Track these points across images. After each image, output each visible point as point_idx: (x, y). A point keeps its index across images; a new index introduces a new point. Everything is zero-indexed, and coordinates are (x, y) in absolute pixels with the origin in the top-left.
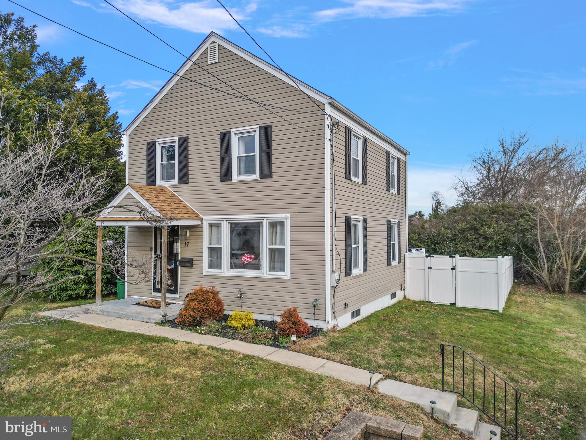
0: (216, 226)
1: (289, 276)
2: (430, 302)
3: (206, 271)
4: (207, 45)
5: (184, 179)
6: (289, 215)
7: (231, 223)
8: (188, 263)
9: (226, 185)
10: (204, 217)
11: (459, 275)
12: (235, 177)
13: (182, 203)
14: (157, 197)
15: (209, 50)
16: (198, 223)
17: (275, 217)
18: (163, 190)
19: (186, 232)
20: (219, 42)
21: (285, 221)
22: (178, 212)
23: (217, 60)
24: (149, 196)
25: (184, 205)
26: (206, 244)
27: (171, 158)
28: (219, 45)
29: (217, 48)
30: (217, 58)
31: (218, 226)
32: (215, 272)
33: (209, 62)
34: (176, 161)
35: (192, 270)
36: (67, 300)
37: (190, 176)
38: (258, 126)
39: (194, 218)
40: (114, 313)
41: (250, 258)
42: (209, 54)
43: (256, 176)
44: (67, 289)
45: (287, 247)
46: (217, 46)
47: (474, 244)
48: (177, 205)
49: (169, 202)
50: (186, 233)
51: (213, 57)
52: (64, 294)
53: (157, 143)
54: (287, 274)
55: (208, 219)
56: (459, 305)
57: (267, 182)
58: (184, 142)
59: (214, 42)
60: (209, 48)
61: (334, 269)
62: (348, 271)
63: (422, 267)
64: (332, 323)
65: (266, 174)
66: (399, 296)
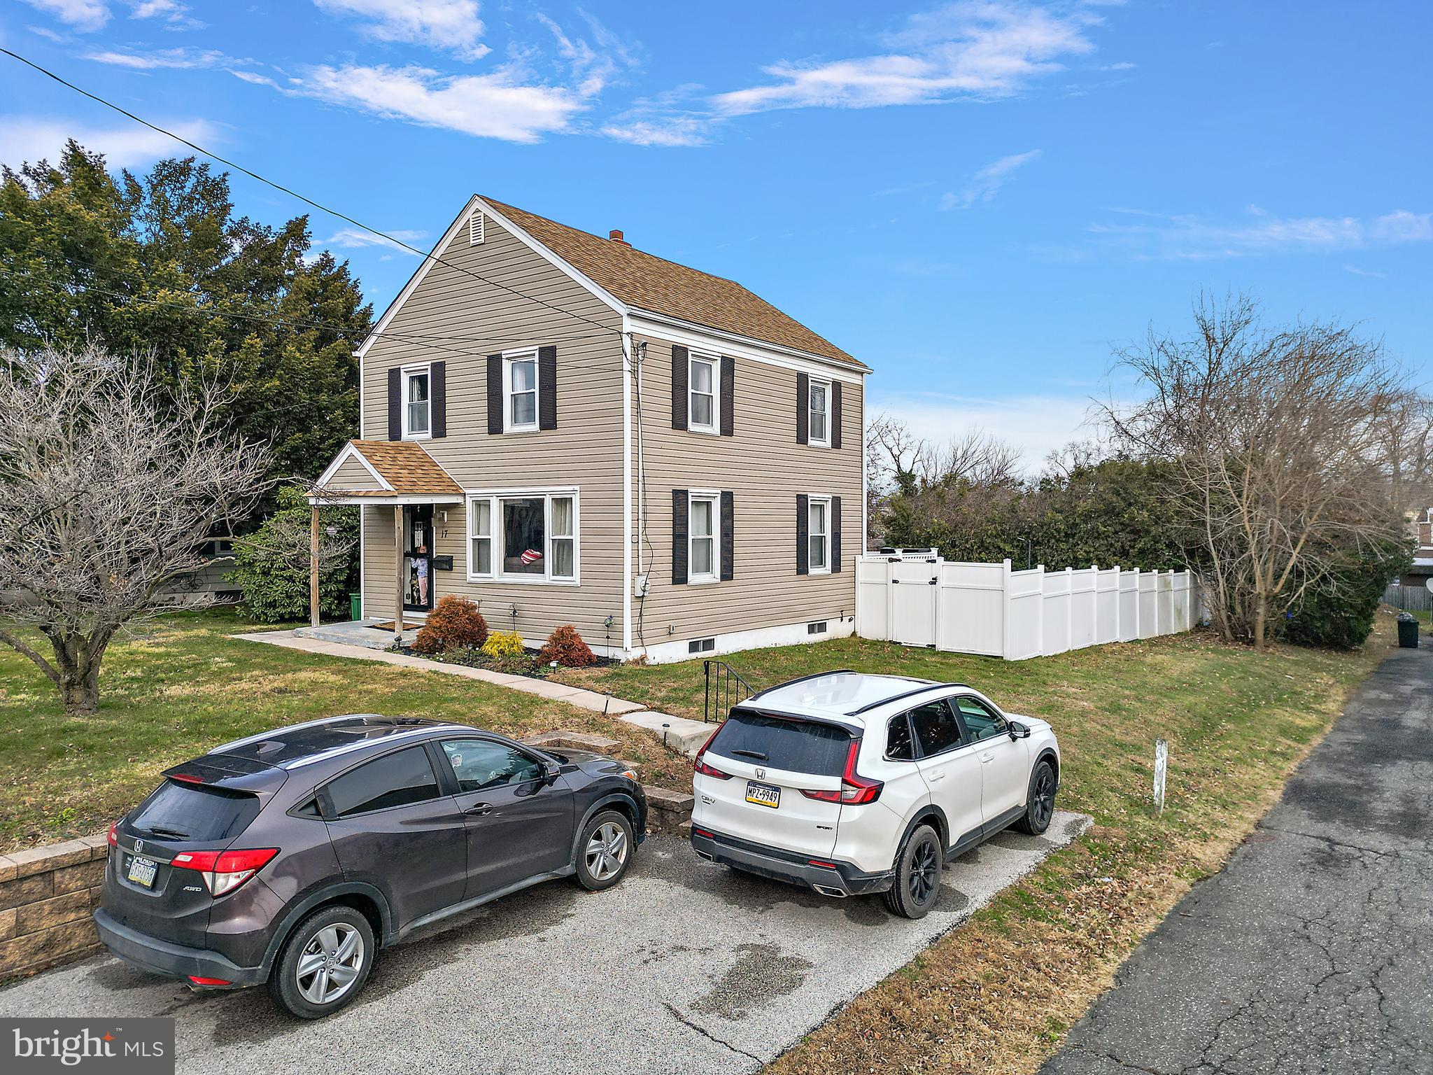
0: (483, 505)
1: (578, 583)
2: (895, 643)
3: (471, 575)
4: (469, 215)
5: (440, 431)
6: (577, 488)
7: (504, 500)
8: (447, 564)
9: (495, 440)
10: (467, 491)
11: (943, 596)
12: (508, 427)
13: (435, 468)
14: (394, 459)
15: (471, 223)
16: (459, 500)
17: (562, 490)
18: (408, 447)
19: (443, 514)
20: (487, 210)
21: (573, 496)
22: (424, 484)
23: (482, 240)
24: (380, 459)
25: (438, 472)
26: (470, 535)
27: (423, 395)
28: (485, 216)
29: (482, 221)
30: (483, 237)
31: (487, 505)
32: (481, 577)
33: (472, 242)
34: (429, 401)
35: (452, 575)
36: (276, 622)
37: (448, 426)
38: (537, 347)
39: (451, 492)
40: (333, 636)
41: (533, 556)
42: (471, 229)
43: (535, 427)
44: (276, 605)
45: (576, 538)
46: (482, 218)
47: (1112, 545)
48: (426, 472)
49: (413, 468)
50: (443, 516)
51: (477, 236)
52: (270, 612)
53: (402, 371)
54: (576, 578)
55: (474, 493)
56: (941, 647)
57: (549, 436)
58: (439, 368)
59: (478, 211)
60: (471, 220)
61: (641, 571)
62: (679, 577)
63: (883, 580)
64: (636, 653)
65: (549, 422)
66: (837, 629)
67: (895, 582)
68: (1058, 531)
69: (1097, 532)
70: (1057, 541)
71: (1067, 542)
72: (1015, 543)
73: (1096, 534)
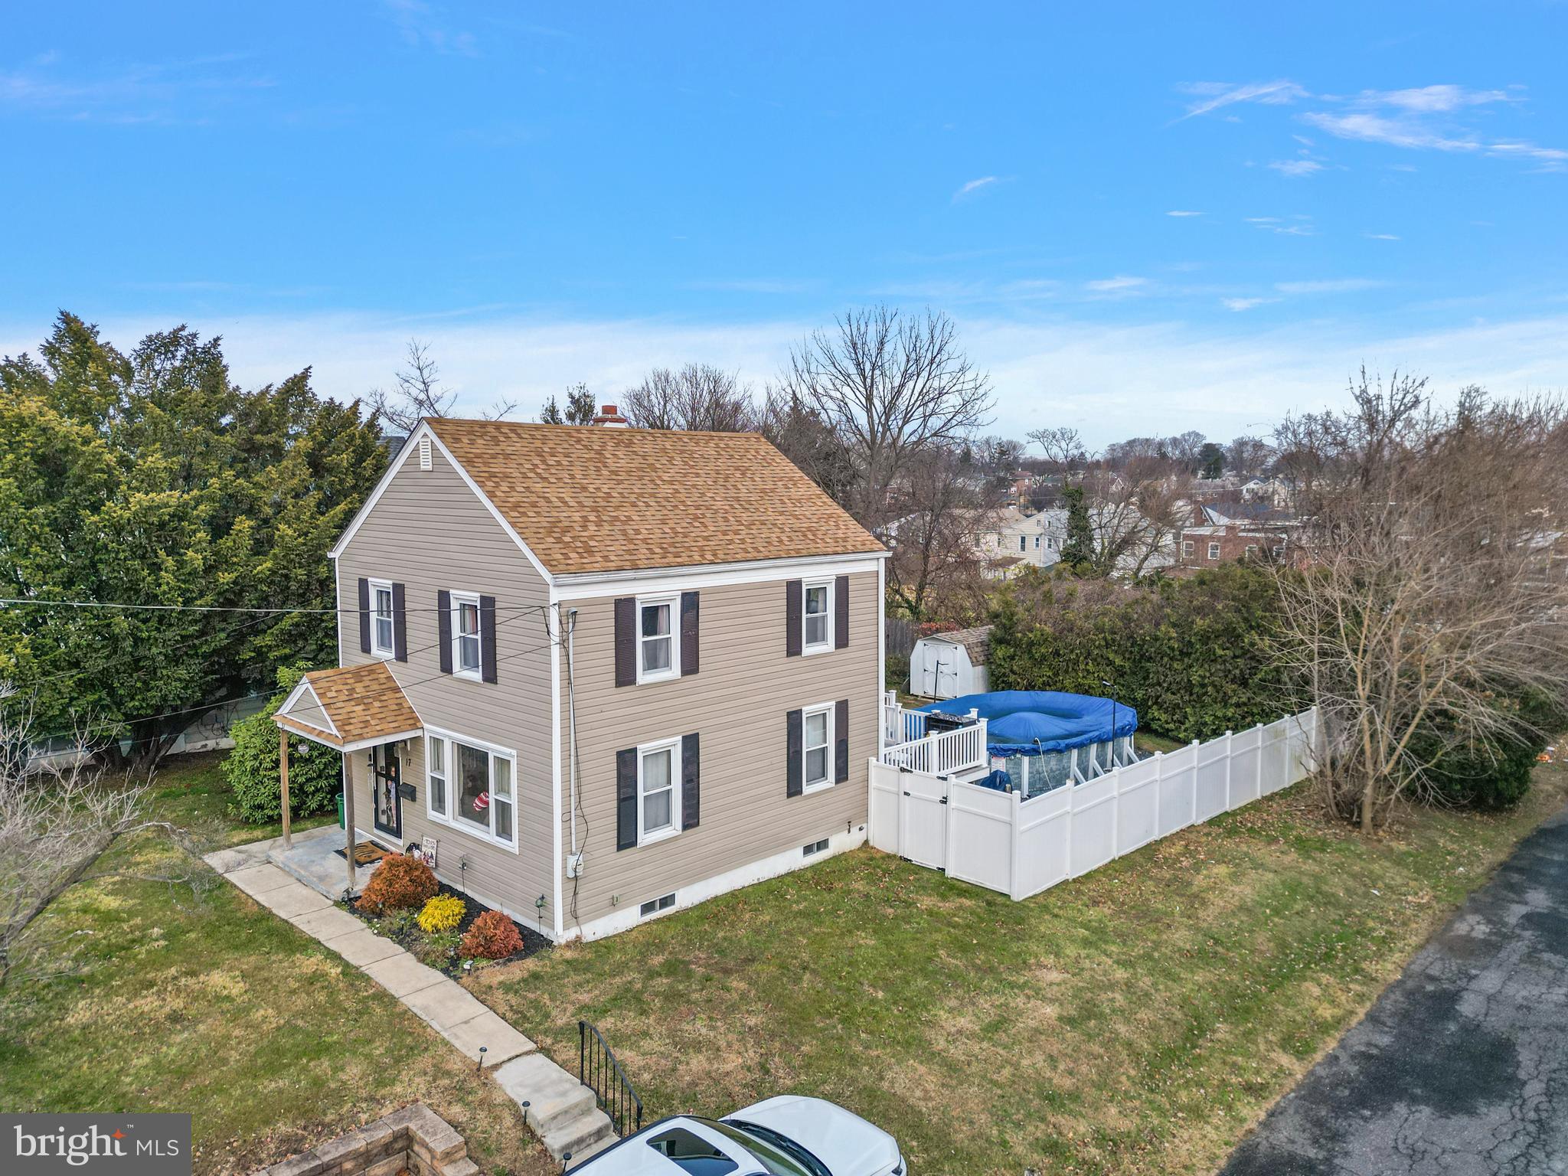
0: (438, 744)
1: (516, 850)
2: (906, 860)
3: (430, 813)
5: (401, 653)
6: (514, 752)
7: (456, 744)
8: (411, 793)
9: (446, 679)
10: (425, 726)
11: (954, 818)
12: (457, 669)
13: (397, 696)
14: (352, 692)
17: (502, 750)
18: (371, 672)
19: (406, 742)
21: (511, 759)
22: (378, 722)
25: (398, 702)
26: (428, 772)
27: (387, 612)
31: (442, 744)
32: (438, 817)
34: (392, 622)
35: (416, 806)
37: (408, 651)
38: (479, 594)
39: (412, 724)
43: (479, 677)
45: (514, 803)
48: (385, 703)
49: (370, 700)
50: (406, 744)
53: (370, 583)
54: (515, 845)
55: (431, 729)
56: (951, 872)
57: (492, 690)
58: (399, 589)
61: (574, 850)
62: (626, 838)
63: (895, 789)
64: (572, 934)
65: (490, 677)
66: (842, 842)
67: (906, 794)
68: (1172, 649)
69: (1214, 655)
70: (1172, 659)
71: (1182, 660)
72: (1127, 656)
73: (1213, 657)
